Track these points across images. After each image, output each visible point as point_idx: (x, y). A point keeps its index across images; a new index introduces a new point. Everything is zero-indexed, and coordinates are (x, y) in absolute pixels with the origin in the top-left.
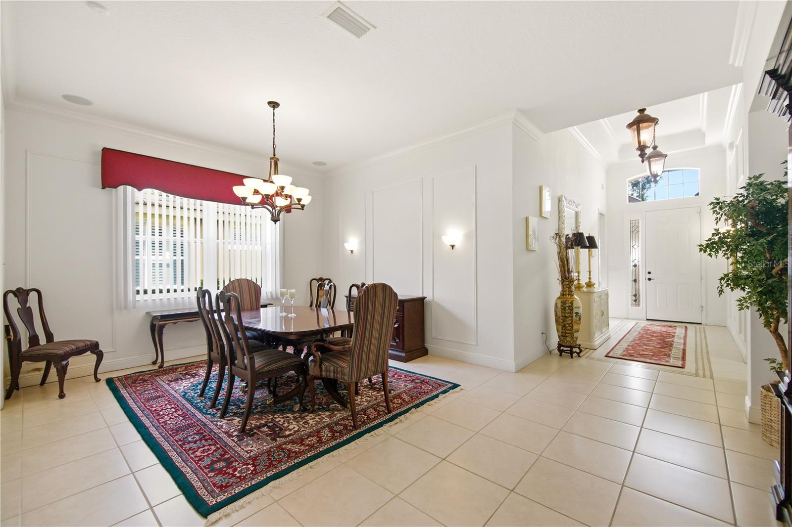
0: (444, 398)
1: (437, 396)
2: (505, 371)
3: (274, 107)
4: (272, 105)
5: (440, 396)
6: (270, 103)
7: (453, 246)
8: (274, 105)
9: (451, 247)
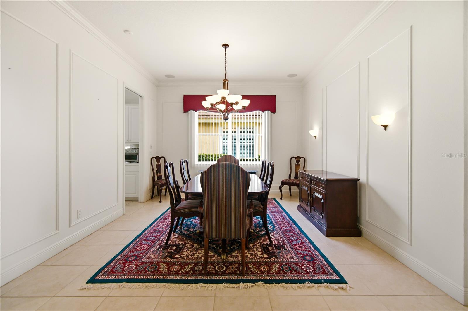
0: (309, 287)
1: (303, 282)
2: (446, 295)
3: (226, 48)
4: (224, 46)
5: (306, 284)
6: (223, 45)
7: (385, 127)
8: (226, 46)
9: (384, 128)
